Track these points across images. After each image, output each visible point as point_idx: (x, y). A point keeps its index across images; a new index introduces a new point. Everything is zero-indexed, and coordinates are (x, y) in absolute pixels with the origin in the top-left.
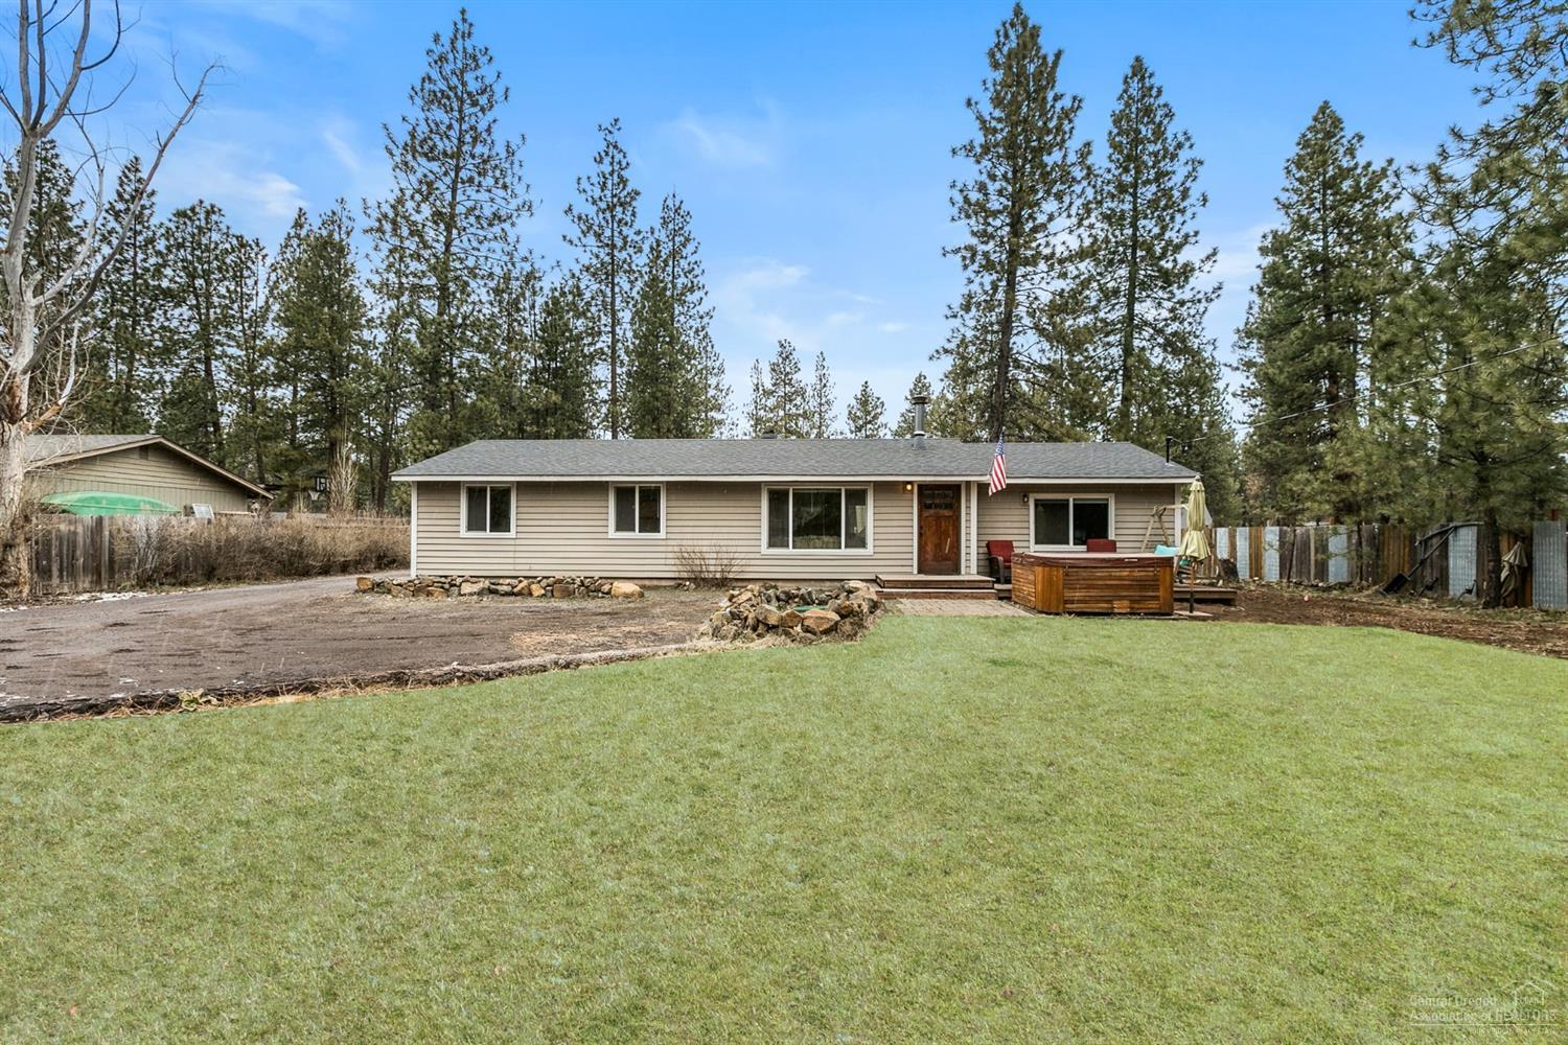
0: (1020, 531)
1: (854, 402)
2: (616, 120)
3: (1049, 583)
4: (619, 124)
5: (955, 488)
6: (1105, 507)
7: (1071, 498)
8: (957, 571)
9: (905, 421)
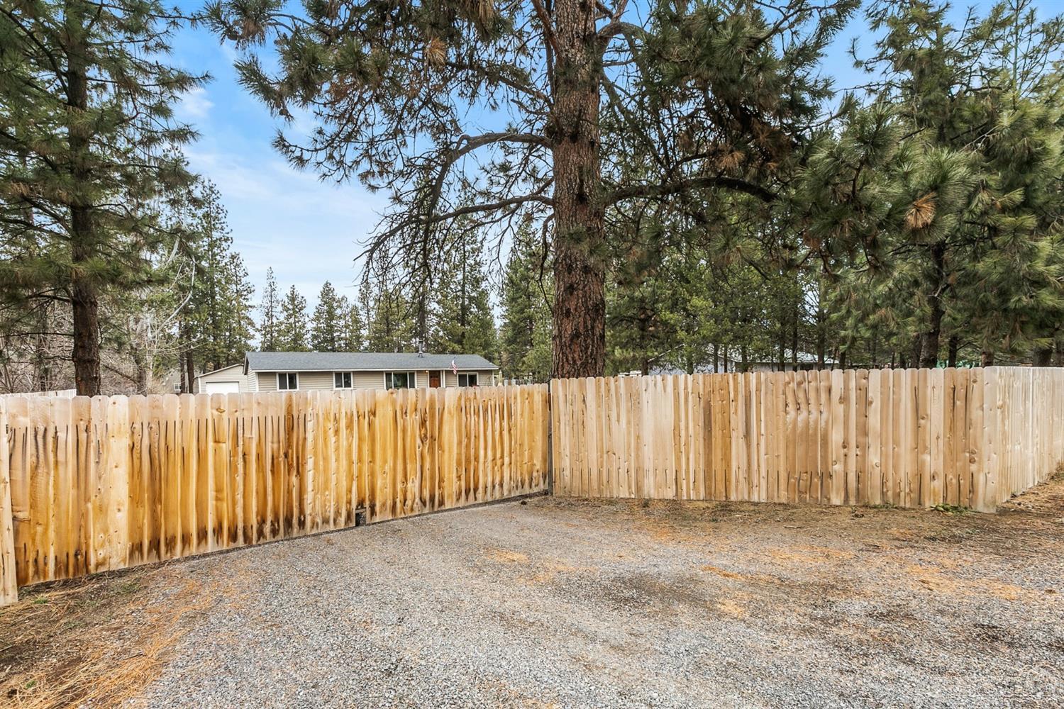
1: (286, 299)
5: (439, 371)
6: (476, 376)
7: (468, 374)
9: (318, 312)
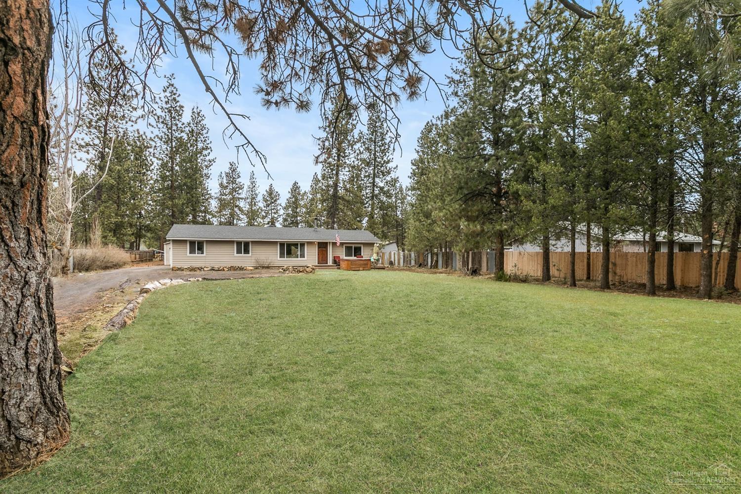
0: (342, 254)
1: (265, 193)
2: (173, 74)
3: (348, 264)
4: (174, 76)
5: (327, 243)
6: (361, 248)
7: (353, 246)
8: (327, 263)
9: (289, 203)
